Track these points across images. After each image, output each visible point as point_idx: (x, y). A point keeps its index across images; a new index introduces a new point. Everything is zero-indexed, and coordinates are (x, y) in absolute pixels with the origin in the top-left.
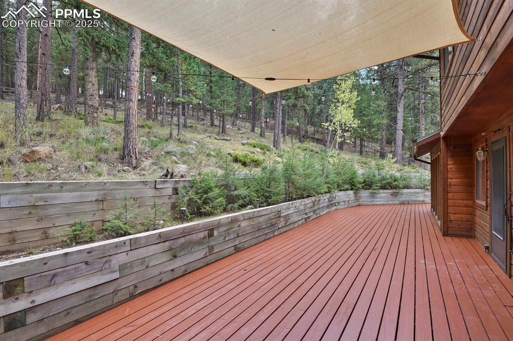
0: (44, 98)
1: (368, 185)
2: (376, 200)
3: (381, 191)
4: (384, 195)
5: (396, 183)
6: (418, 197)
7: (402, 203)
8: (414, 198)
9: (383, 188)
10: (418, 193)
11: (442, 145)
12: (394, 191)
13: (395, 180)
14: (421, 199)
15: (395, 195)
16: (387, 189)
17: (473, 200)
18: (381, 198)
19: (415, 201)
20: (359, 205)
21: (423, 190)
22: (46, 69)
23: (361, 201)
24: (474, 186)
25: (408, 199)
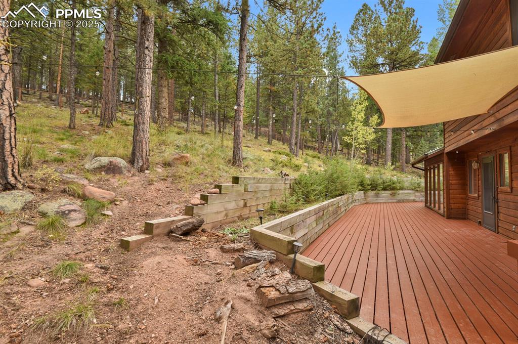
0: (107, 107)
1: (374, 186)
2: (379, 199)
3: (383, 192)
4: (385, 194)
5: (395, 185)
6: (410, 197)
7: (399, 202)
8: (407, 198)
9: (385, 189)
10: (410, 194)
11: (445, 158)
12: (393, 191)
13: (394, 183)
14: (412, 198)
15: (393, 195)
16: (388, 190)
17: (466, 194)
18: (383, 197)
19: (408, 200)
20: (367, 203)
21: (414, 192)
22: (109, 81)
23: (369, 200)
24: (467, 185)
25: (403, 198)
